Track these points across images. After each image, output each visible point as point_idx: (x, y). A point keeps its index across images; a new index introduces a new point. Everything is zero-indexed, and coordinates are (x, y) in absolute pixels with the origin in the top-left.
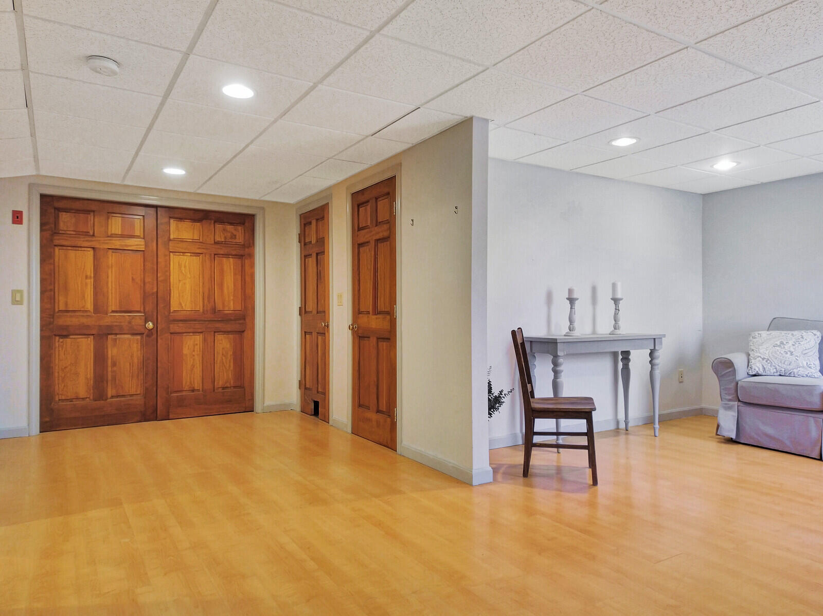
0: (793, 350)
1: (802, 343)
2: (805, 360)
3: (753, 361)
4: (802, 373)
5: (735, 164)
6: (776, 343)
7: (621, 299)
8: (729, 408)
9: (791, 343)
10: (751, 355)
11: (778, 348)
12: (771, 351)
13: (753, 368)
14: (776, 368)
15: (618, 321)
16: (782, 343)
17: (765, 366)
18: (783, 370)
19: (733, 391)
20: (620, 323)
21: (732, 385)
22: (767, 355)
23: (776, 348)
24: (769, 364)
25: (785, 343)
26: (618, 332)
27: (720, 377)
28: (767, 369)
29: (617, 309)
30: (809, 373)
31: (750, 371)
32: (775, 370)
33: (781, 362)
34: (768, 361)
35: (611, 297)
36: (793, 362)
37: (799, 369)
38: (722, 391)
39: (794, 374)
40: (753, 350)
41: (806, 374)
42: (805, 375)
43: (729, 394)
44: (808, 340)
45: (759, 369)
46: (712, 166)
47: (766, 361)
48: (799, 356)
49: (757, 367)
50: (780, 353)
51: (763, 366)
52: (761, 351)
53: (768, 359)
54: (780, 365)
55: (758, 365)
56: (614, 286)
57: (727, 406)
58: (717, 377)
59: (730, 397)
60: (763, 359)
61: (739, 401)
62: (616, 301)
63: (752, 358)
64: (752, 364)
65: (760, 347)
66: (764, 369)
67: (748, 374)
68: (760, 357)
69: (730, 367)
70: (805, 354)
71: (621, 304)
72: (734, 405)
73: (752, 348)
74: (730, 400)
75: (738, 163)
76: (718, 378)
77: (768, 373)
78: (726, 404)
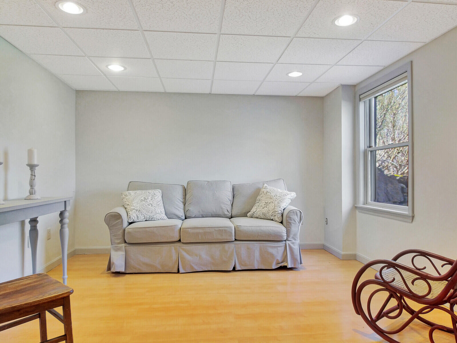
0: (152, 203)
1: (155, 198)
2: (159, 209)
3: (130, 212)
4: (159, 217)
5: (122, 69)
6: (142, 199)
7: (37, 166)
8: (117, 250)
9: (150, 198)
10: (128, 208)
11: (143, 202)
12: (140, 204)
13: (132, 217)
14: (144, 216)
15: (35, 187)
16: (145, 198)
17: (138, 215)
18: (148, 216)
19: (121, 236)
20: (36, 188)
21: (120, 232)
22: (139, 208)
23: (142, 202)
24: (140, 214)
25: (146, 198)
26: (33, 197)
27: (110, 227)
28: (139, 217)
29: (33, 175)
30: (162, 217)
31: (130, 220)
32: (144, 218)
33: (147, 212)
34: (140, 212)
35: (27, 163)
36: (153, 211)
37: (157, 215)
38: (112, 237)
39: (154, 219)
40: (128, 205)
41: (161, 217)
42: (160, 219)
43: (117, 239)
44: (158, 195)
45: (135, 218)
46: (107, 66)
47: (139, 212)
48: (155, 206)
49: (133, 216)
50: (145, 205)
51: (137, 215)
52: (134, 205)
53: (139, 210)
54: (146, 213)
55: (134, 215)
56: (30, 153)
57: (117, 248)
58: (108, 226)
59: (119, 241)
60: (137, 210)
61: (125, 242)
62: (32, 167)
63: (129, 211)
64: (130, 215)
65: (133, 202)
66: (138, 217)
67: (128, 222)
68: (135, 209)
69: (119, 219)
70: (158, 205)
71: (37, 170)
72: (122, 246)
73: (127, 203)
74: (119, 243)
75: (125, 69)
76: (109, 228)
77: (140, 220)
78: (115, 247)
